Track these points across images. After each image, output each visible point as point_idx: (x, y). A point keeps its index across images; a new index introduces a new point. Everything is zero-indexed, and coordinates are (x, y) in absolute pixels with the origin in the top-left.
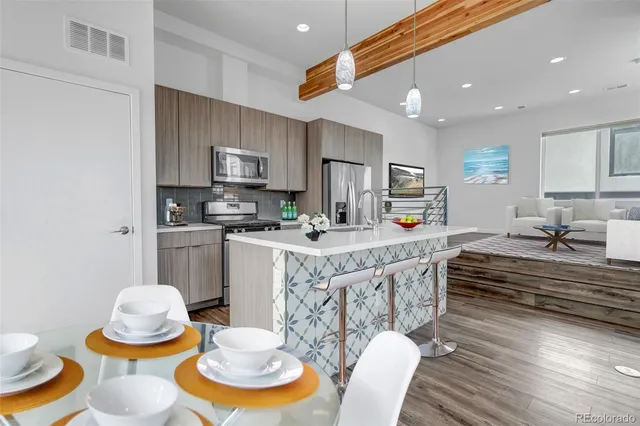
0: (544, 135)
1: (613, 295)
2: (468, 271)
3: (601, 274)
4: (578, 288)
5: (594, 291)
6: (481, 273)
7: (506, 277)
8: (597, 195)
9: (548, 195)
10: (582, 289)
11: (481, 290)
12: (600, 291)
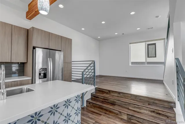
0: (130, 44)
1: (160, 114)
2: (101, 98)
3: (153, 101)
4: (144, 110)
5: (152, 111)
6: (106, 100)
7: (115, 102)
8: (146, 63)
9: (133, 63)
10: (146, 110)
11: (105, 110)
12: (154, 112)
